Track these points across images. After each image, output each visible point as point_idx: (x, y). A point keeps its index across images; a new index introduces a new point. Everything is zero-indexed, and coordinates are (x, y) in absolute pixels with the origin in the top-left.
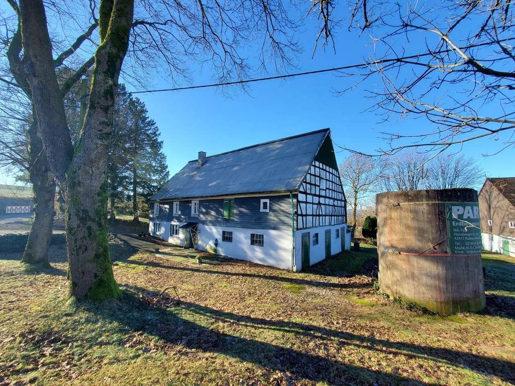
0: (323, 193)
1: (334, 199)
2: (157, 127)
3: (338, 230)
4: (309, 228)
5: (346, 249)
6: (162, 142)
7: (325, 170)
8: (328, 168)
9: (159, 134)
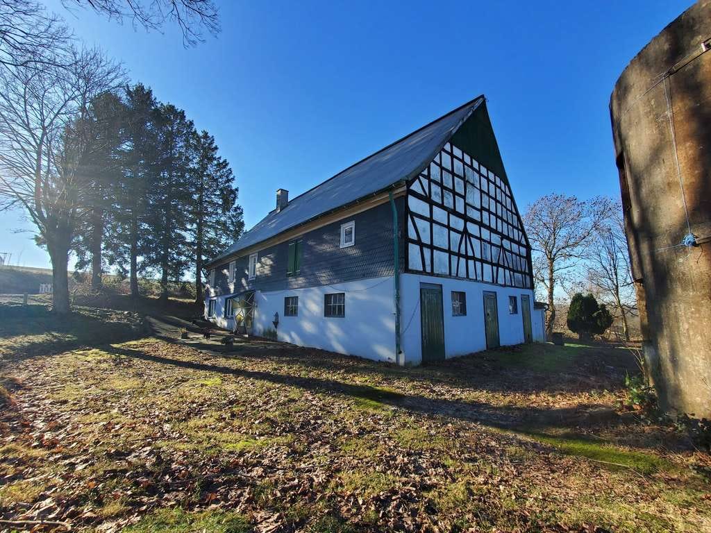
0: (475, 215)
1: (503, 237)
2: (230, 169)
3: (515, 298)
4: (438, 275)
5: (534, 338)
6: (237, 190)
7: (479, 172)
8: (484, 170)
9: (233, 179)
